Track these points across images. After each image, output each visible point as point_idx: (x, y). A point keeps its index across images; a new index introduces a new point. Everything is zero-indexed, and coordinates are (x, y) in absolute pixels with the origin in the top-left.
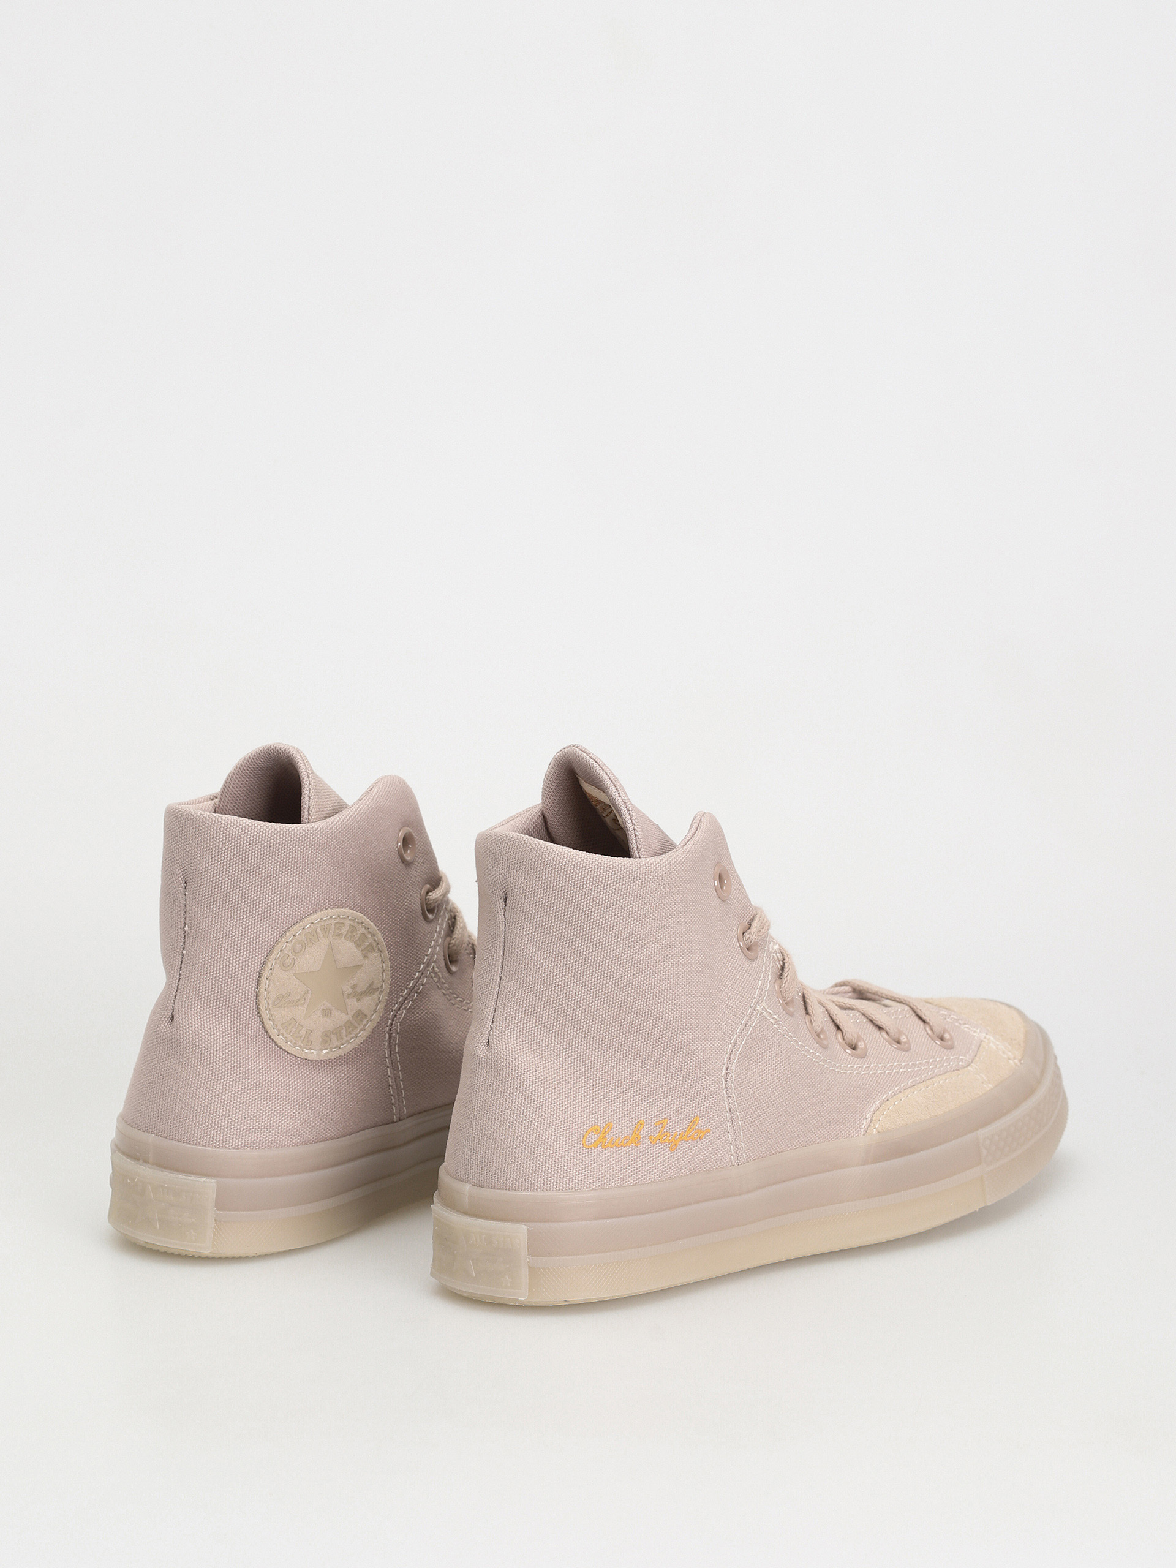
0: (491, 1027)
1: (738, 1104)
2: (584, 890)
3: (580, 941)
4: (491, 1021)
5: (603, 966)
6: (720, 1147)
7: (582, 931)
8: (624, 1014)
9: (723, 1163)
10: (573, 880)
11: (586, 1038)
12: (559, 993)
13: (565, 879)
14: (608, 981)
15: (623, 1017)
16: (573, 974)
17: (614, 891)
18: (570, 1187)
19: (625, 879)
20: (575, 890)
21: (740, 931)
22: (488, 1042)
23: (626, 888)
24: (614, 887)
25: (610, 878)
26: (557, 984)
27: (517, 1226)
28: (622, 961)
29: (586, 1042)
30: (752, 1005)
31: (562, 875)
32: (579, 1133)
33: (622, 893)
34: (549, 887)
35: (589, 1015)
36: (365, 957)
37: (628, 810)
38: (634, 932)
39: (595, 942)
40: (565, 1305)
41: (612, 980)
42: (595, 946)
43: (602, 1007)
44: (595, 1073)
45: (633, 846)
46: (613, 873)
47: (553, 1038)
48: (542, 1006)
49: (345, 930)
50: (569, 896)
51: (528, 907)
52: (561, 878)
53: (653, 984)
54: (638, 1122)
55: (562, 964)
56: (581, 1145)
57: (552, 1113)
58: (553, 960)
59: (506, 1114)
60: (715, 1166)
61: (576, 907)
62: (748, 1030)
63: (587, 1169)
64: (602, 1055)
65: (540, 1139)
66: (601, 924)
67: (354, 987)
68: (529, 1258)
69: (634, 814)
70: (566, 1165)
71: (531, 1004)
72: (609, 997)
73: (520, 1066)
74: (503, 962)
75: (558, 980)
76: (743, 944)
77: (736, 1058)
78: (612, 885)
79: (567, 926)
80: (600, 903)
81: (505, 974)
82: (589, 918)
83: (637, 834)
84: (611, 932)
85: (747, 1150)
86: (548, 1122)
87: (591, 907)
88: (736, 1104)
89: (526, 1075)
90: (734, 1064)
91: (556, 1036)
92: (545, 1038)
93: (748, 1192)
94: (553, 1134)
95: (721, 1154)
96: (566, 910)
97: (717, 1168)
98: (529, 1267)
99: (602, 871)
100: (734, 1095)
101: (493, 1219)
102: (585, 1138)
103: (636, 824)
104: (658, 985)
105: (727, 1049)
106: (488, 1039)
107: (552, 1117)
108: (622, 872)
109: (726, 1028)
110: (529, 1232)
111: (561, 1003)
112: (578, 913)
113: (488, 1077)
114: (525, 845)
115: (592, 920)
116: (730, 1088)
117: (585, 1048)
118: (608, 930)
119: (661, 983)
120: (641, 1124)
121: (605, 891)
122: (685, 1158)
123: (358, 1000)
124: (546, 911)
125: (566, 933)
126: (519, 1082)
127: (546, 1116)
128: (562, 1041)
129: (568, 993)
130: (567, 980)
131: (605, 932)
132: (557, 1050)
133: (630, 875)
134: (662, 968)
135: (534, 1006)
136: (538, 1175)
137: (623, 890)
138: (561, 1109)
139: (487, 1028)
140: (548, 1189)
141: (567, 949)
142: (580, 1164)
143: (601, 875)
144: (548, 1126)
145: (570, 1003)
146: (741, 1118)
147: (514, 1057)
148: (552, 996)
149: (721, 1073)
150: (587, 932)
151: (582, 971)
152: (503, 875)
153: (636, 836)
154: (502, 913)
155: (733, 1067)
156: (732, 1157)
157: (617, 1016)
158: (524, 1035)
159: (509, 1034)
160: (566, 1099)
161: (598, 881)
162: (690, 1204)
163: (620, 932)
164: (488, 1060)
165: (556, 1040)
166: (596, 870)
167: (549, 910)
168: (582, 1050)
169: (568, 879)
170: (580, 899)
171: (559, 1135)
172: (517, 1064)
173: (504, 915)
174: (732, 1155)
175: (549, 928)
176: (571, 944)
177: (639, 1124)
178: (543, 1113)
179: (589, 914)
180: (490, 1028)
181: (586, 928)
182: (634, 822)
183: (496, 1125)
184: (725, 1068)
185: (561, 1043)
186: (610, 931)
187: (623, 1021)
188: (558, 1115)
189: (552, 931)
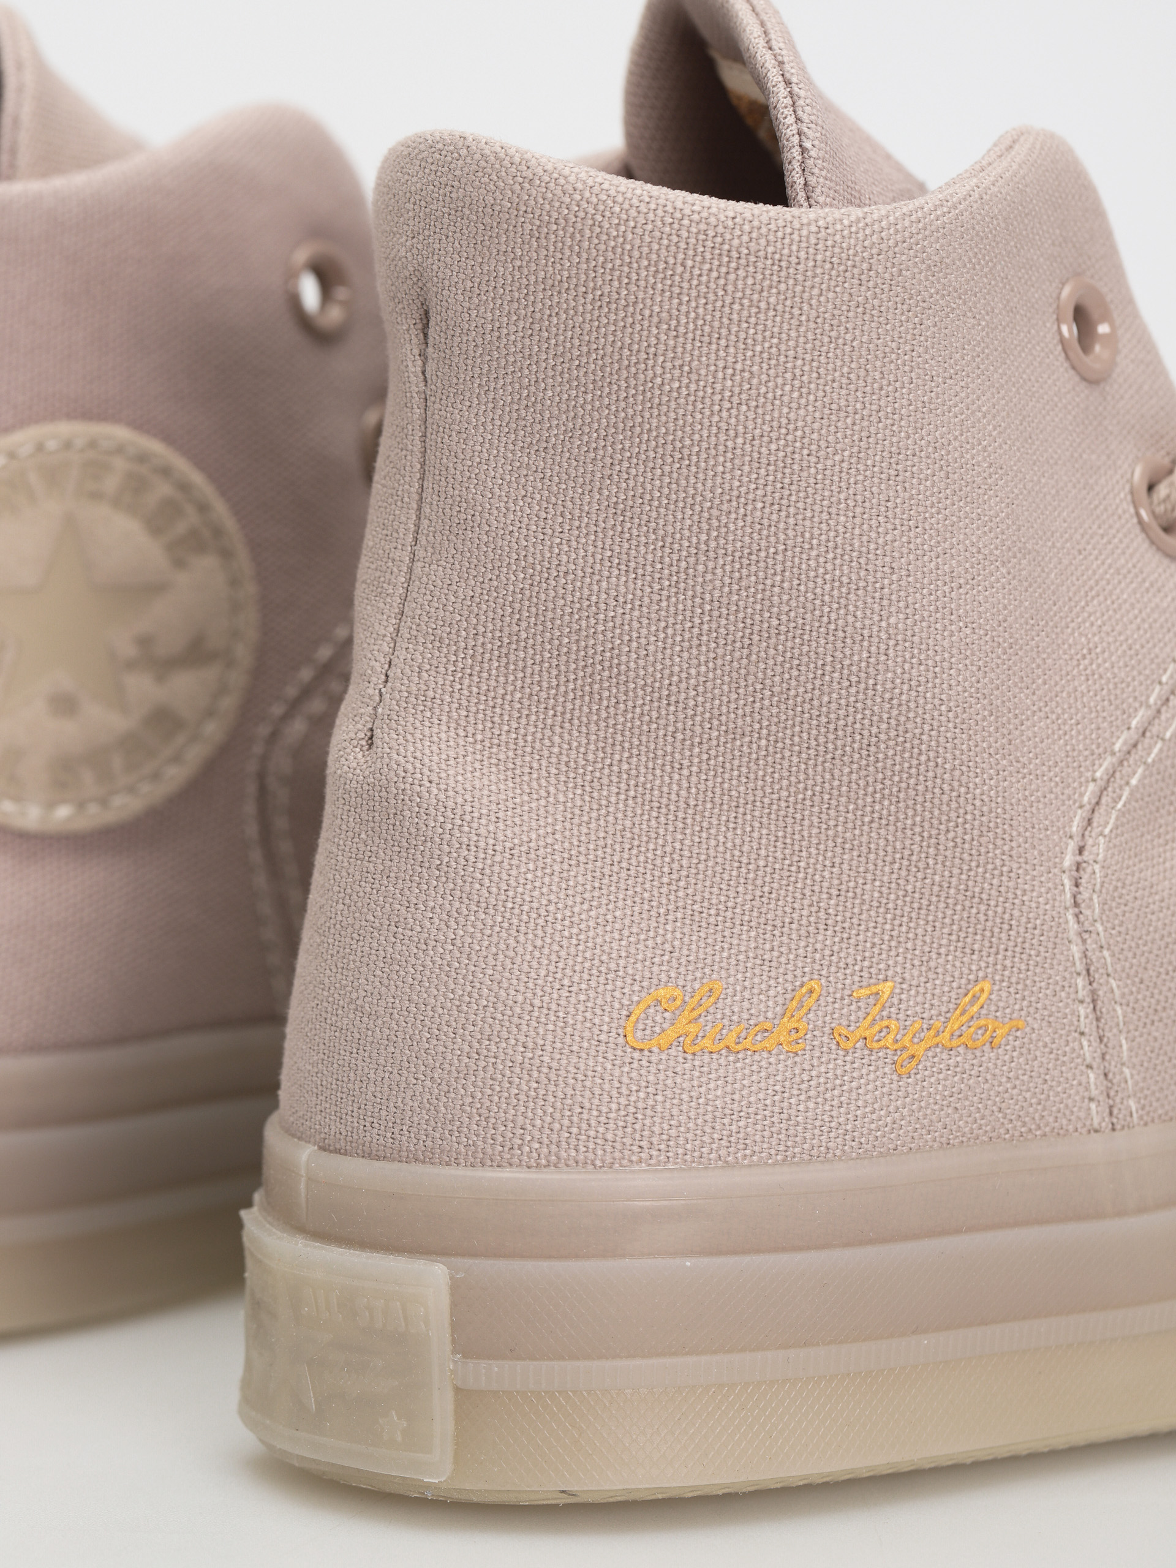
0: (381, 695)
1: (1113, 955)
2: (633, 288)
3: (627, 444)
4: (383, 677)
5: (696, 518)
6: (1056, 1073)
7: (630, 411)
8: (762, 666)
9: (1064, 1122)
10: (601, 259)
11: (653, 735)
12: (569, 598)
13: (579, 255)
14: (711, 565)
15: (760, 675)
16: (609, 541)
17: (721, 293)
18: (581, 1157)
19: (752, 259)
20: (607, 289)
21: (1139, 475)
22: (371, 738)
23: (758, 287)
24: (722, 282)
25: (708, 256)
26: (563, 569)
27: (419, 1265)
28: (750, 507)
29: (652, 746)
30: (1164, 679)
31: (568, 242)
32: (617, 1005)
33: (746, 302)
34: (533, 278)
35: (659, 667)
36: (179, 563)
37: (788, 83)
38: (784, 421)
39: (669, 447)
40: (566, 1506)
41: (721, 562)
42: (670, 460)
43: (695, 642)
44: (680, 836)
45: (794, 177)
46: (719, 240)
47: (558, 730)
48: (523, 635)
49: (111, 483)
50: (589, 307)
51: (479, 341)
52: (567, 252)
53: (845, 580)
54: (802, 986)
55: (577, 512)
56: (621, 1040)
57: (539, 943)
58: (553, 500)
59: (407, 942)
60: (1039, 1128)
61: (611, 338)
62: (1150, 748)
63: (632, 1110)
64: (702, 787)
65: (499, 1016)
66: (684, 392)
67: (145, 642)
68: (455, 1362)
69: (802, 93)
70: (570, 1091)
71: (490, 626)
72: (716, 613)
73: (450, 804)
74: (419, 509)
75: (564, 558)
76: (1153, 513)
77: (1108, 821)
78: (714, 274)
79: (589, 397)
80: (682, 330)
81: (424, 542)
82: (650, 373)
83: (807, 144)
84: (716, 418)
85: (1142, 1090)
86: (525, 968)
87: (653, 341)
88: (1106, 953)
89: (466, 829)
90: (1101, 840)
91: (567, 725)
92: (532, 729)
93: (1141, 1210)
94: (537, 1002)
95: (1057, 1094)
96: (585, 349)
97: (1045, 1135)
98: (457, 1390)
99: (684, 234)
100: (1100, 929)
101: (364, 1244)
102: (633, 1018)
103: (805, 118)
104: (862, 584)
105: (1082, 795)
106: (372, 730)
107: (537, 954)
108: (745, 238)
109: (1079, 733)
110: (456, 1287)
111: (575, 626)
112: (616, 357)
113: (363, 836)
114: (469, 160)
115: (659, 380)
116: (1089, 907)
117: (650, 765)
118: (707, 412)
119: (871, 579)
120: (811, 991)
121: (694, 293)
122: (944, 1098)
123: (160, 679)
124: (527, 352)
125: (588, 420)
126: (446, 848)
127: (520, 950)
128: (584, 741)
129: (594, 598)
130: (591, 560)
131: (698, 416)
132: (567, 764)
133: (770, 249)
134: (873, 535)
135: (498, 634)
136: (487, 1119)
137: (748, 292)
138: (566, 933)
139: (370, 697)
140: (516, 1160)
141: (590, 467)
142: (614, 1093)
143: (683, 245)
144: (523, 978)
145: (601, 628)
146: (1123, 995)
147: (434, 778)
148: (550, 605)
149: (1062, 859)
150: (647, 415)
151: (635, 532)
152: (415, 251)
153: (803, 150)
154: (419, 369)
155: (1098, 848)
156: (1093, 1106)
157: (743, 671)
158: (471, 719)
159: (428, 714)
160: (586, 906)
161: (671, 261)
162: (957, 1231)
163: (742, 418)
164: (366, 787)
165: (566, 737)
166: (667, 229)
167: (536, 349)
168: (643, 770)
169: (585, 255)
170: (622, 314)
171: (554, 1007)
172: (442, 797)
173: (423, 373)
174: (1091, 1099)
175: (539, 406)
176: (601, 452)
177: (804, 990)
178: (512, 942)
179: (651, 363)
180: (377, 698)
181: (643, 402)
182: (800, 113)
183: (378, 973)
184: (1072, 846)
185: (580, 745)
186: (712, 413)
187: (759, 686)
188: (556, 948)
189: (547, 415)
